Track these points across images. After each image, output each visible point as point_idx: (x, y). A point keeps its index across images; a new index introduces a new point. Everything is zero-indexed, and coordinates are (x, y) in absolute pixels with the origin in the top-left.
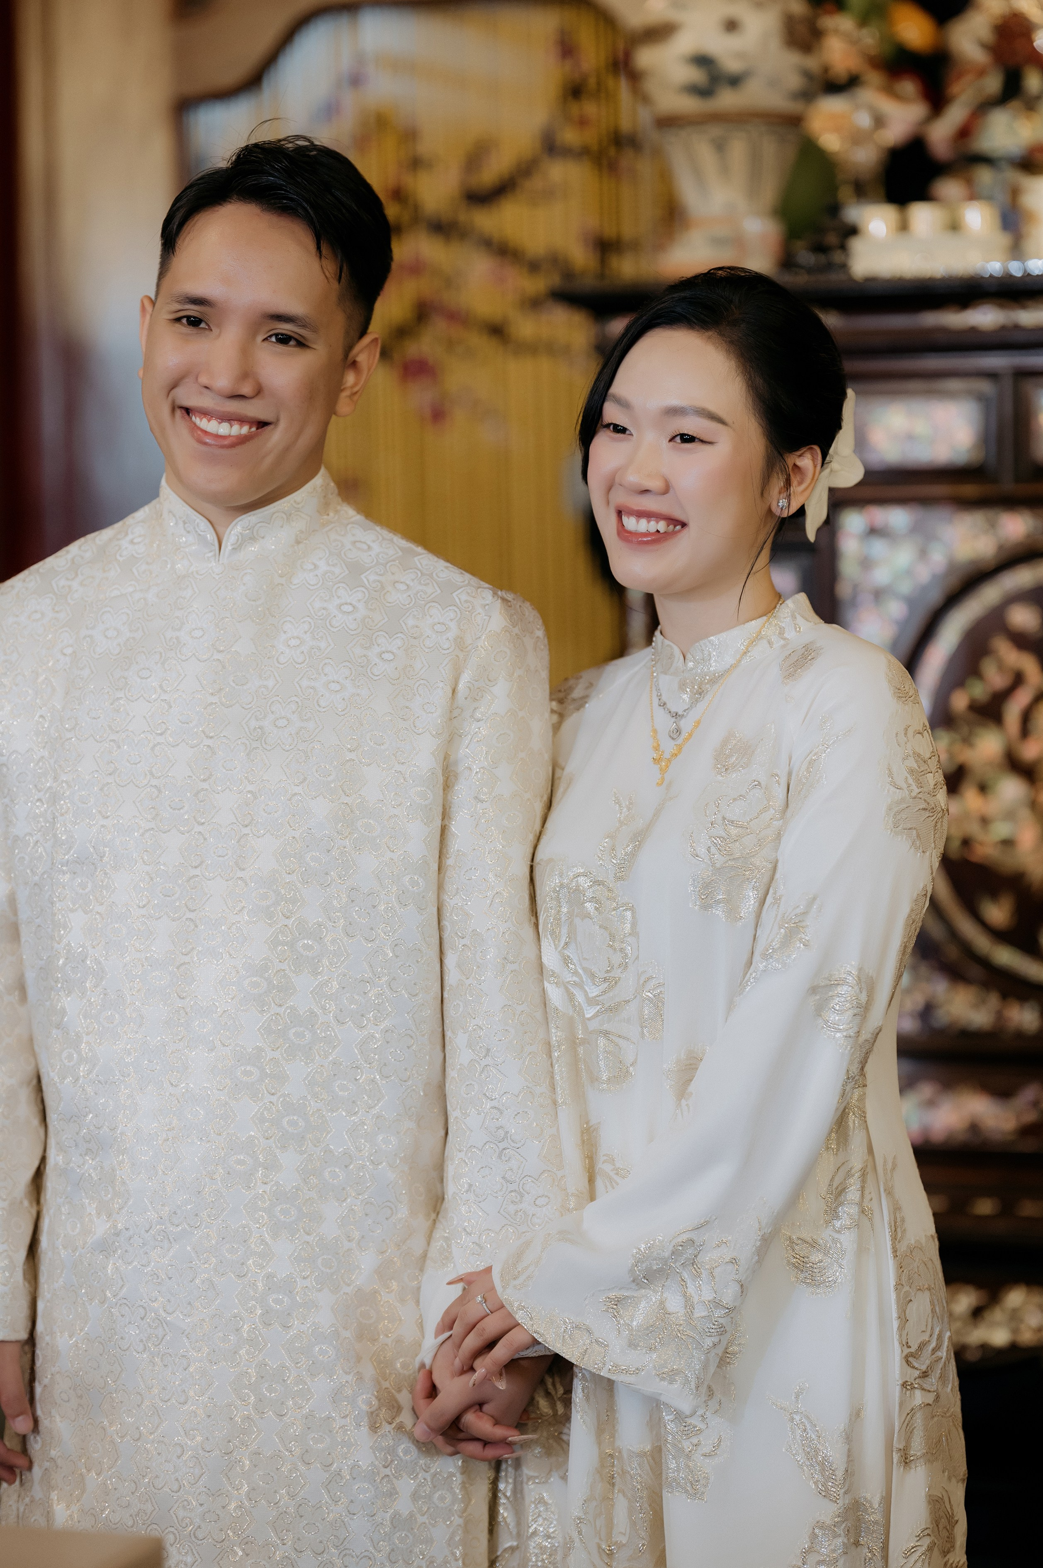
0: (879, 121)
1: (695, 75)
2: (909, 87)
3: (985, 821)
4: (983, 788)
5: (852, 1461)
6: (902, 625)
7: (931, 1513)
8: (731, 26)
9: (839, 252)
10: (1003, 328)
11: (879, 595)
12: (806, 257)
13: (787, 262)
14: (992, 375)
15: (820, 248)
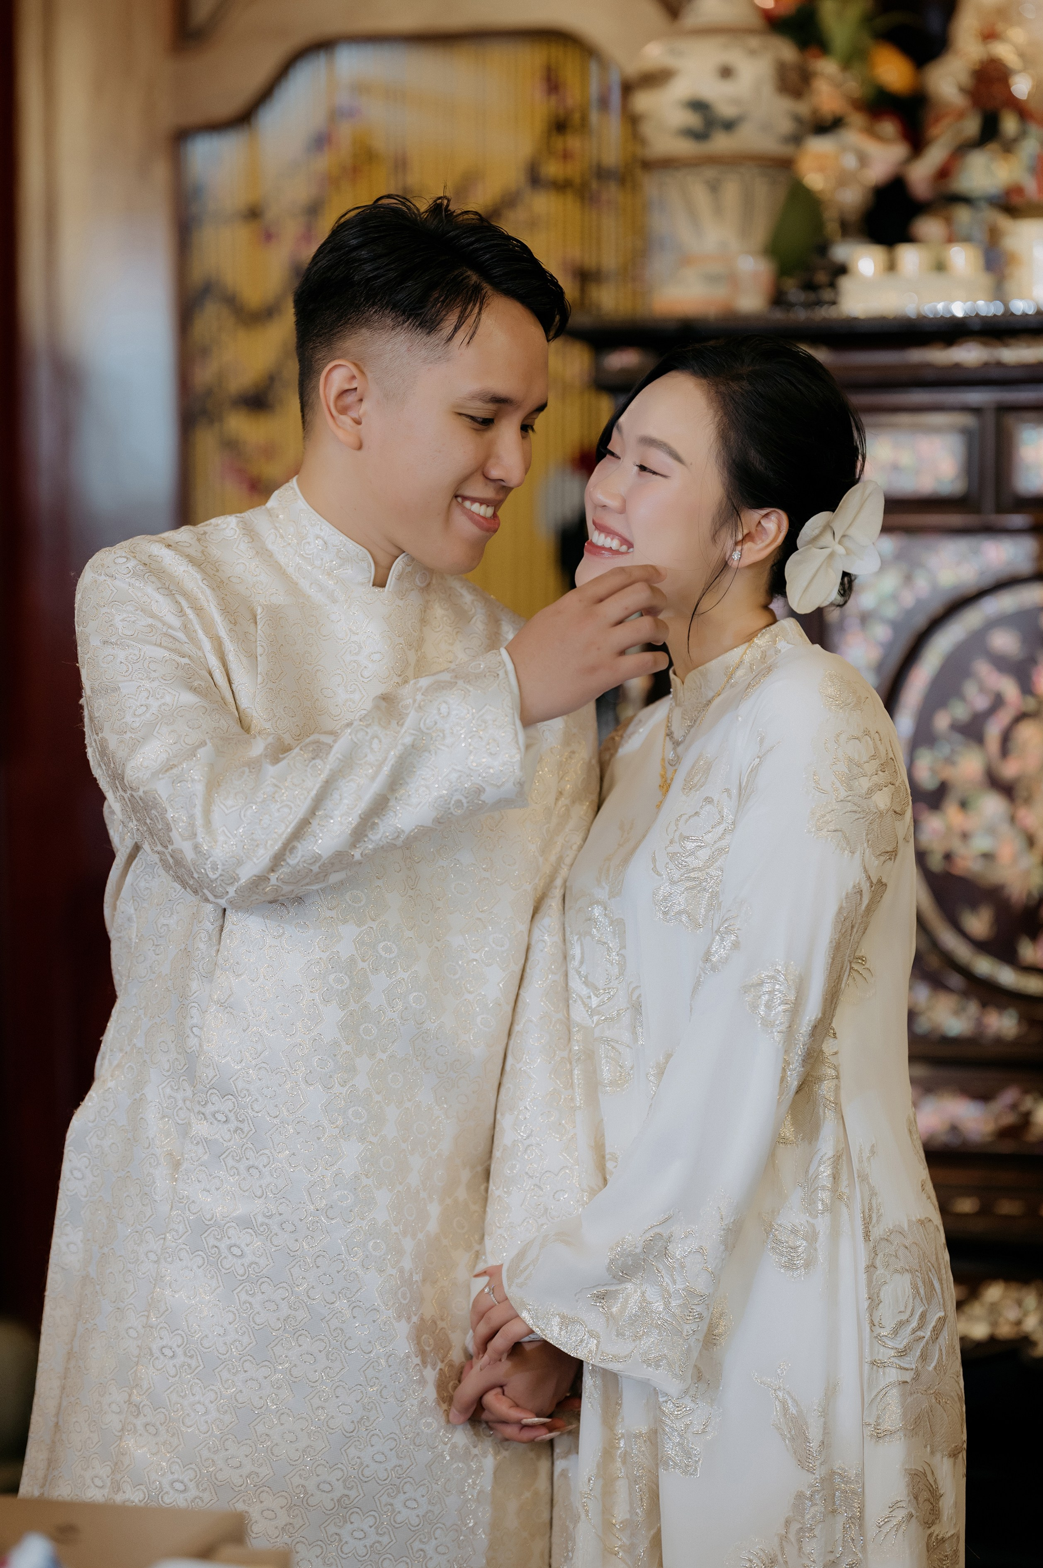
0: (863, 160)
1: (692, 120)
2: (889, 127)
3: (965, 836)
4: (964, 805)
5: (828, 1433)
6: (888, 647)
7: (908, 1486)
8: (726, 72)
9: (829, 290)
10: (986, 365)
11: (865, 619)
12: (795, 294)
13: (778, 299)
14: (976, 410)
15: (810, 286)
